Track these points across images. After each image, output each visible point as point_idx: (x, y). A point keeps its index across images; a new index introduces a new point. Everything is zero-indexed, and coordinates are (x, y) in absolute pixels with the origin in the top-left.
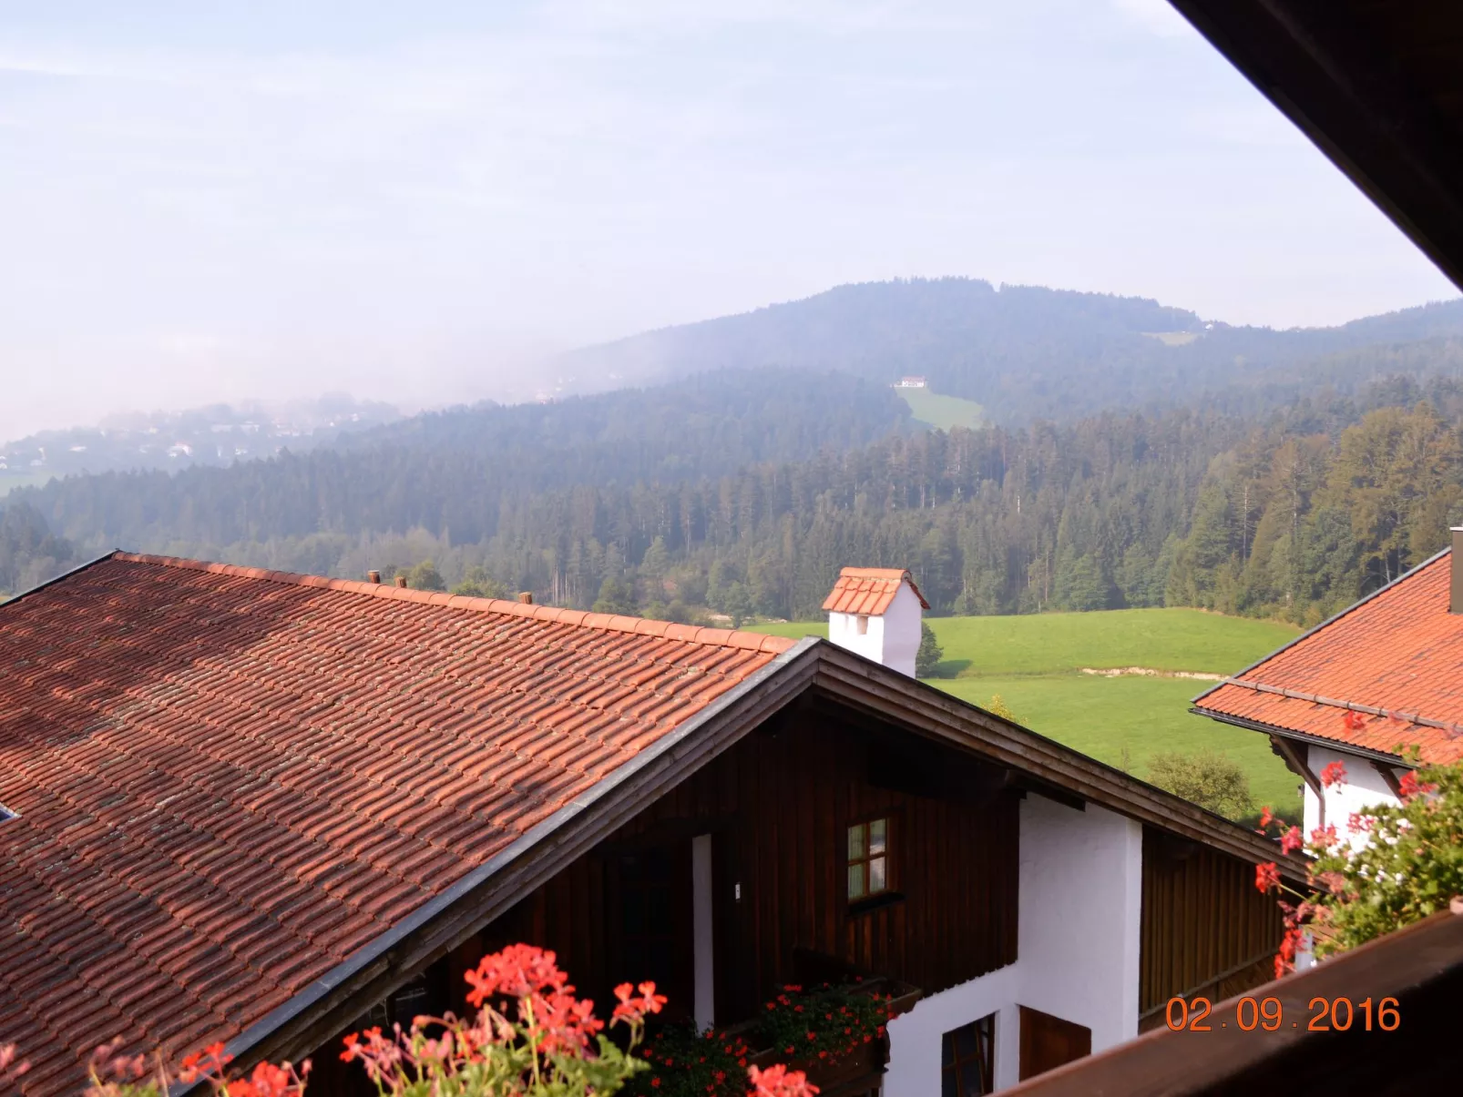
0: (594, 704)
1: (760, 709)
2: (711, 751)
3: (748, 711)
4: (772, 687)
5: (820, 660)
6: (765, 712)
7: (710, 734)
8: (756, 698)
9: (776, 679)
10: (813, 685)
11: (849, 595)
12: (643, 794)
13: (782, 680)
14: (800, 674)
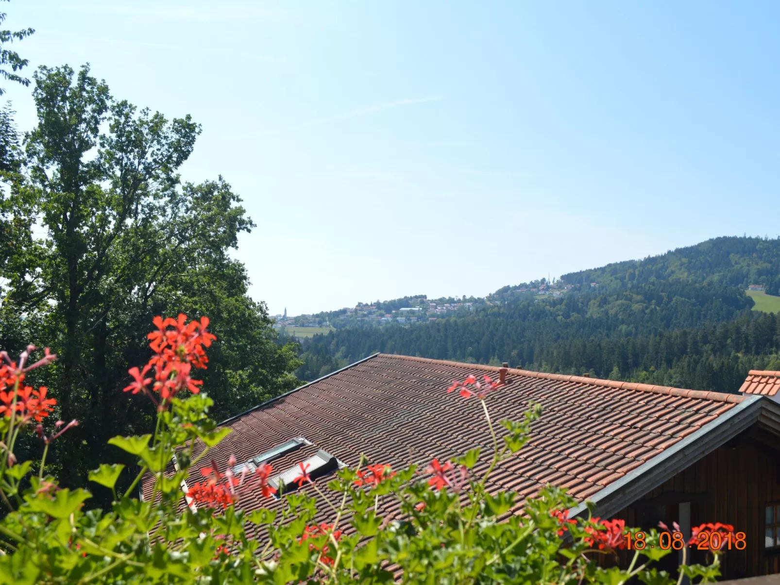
0: (636, 425)
1: (730, 432)
2: (703, 452)
3: (724, 432)
4: (736, 421)
5: (762, 408)
6: (732, 434)
7: (704, 443)
8: (728, 426)
9: (738, 416)
10: (758, 422)
11: (754, 385)
12: (669, 471)
13: (742, 417)
14: (751, 415)
